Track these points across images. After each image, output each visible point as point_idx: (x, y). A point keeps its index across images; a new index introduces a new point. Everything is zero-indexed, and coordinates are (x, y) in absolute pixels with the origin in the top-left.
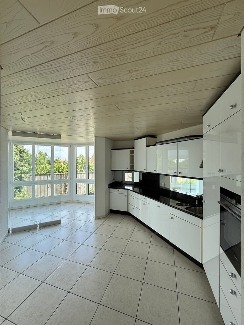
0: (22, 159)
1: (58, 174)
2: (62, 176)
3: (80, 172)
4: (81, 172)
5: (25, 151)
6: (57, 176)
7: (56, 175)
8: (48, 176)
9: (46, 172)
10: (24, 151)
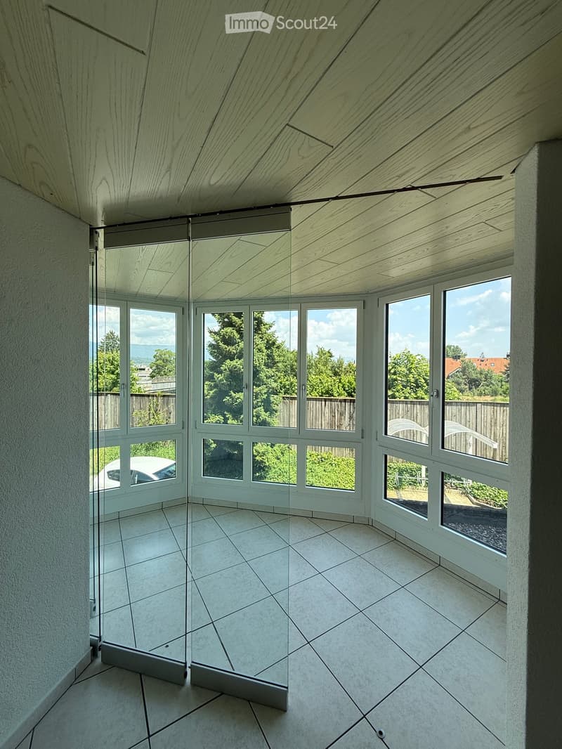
0: (271, 363)
1: (345, 401)
2: (353, 405)
3: (402, 399)
4: (406, 398)
5: (278, 343)
6: (343, 403)
7: (341, 401)
8: (323, 402)
9: (322, 393)
10: (274, 343)
